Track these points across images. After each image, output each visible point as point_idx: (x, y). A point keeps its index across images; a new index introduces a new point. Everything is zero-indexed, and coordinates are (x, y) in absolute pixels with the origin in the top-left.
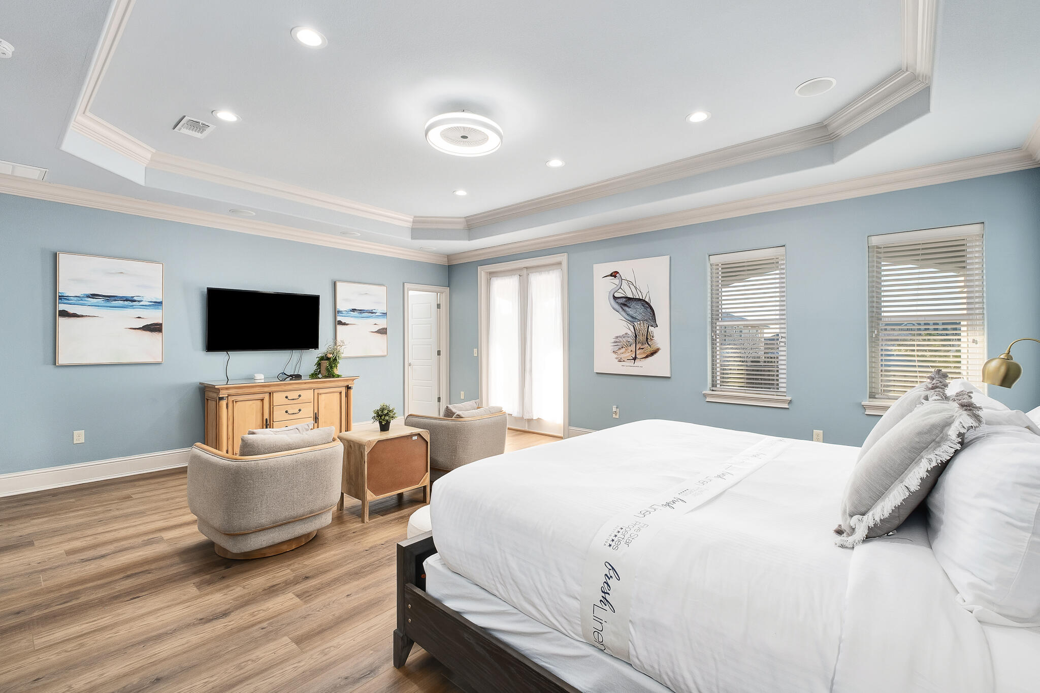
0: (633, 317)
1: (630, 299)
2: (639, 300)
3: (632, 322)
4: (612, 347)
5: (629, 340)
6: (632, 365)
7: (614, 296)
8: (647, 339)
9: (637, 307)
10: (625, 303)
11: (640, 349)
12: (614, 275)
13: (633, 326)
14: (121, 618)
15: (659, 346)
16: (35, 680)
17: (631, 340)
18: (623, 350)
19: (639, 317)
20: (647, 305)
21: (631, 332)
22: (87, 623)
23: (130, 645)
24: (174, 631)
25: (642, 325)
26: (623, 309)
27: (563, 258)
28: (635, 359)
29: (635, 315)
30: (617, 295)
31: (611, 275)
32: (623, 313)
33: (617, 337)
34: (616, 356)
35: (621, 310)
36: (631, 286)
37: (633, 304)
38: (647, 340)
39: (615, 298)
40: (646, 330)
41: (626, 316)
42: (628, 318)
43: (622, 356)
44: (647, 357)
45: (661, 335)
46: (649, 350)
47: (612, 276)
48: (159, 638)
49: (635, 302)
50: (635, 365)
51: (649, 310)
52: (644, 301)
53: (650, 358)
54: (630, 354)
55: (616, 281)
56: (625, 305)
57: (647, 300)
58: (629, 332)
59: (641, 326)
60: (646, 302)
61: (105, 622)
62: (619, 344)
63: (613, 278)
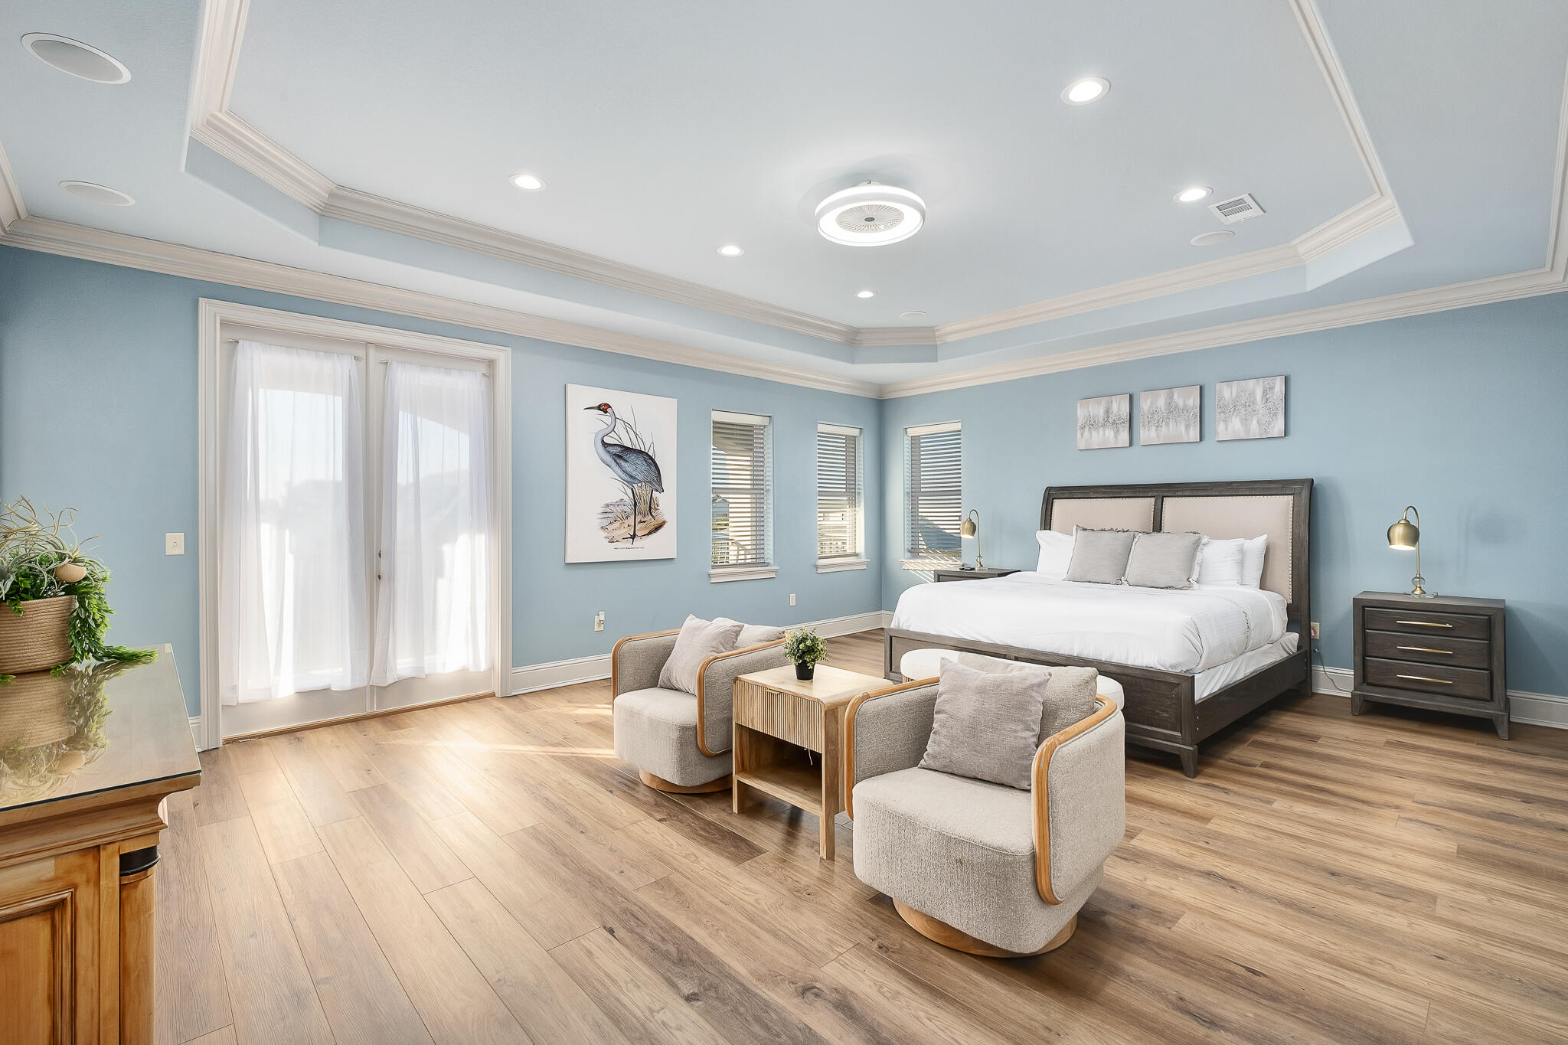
0: (631, 477)
1: (627, 449)
2: (640, 452)
3: (631, 483)
4: (599, 520)
5: (626, 509)
6: (630, 545)
7: (603, 441)
8: (650, 508)
9: (637, 461)
10: (621, 454)
11: (640, 522)
12: (604, 408)
13: (632, 489)
14: (1298, 958)
15: (665, 518)
16: (1442, 958)
17: (629, 509)
18: (617, 524)
19: (640, 477)
20: (651, 461)
21: (628, 498)
22: (1343, 986)
23: (1323, 920)
24: (1269, 898)
25: (644, 488)
26: (617, 463)
27: (503, 356)
28: (633, 537)
29: (634, 473)
30: (607, 440)
31: (599, 408)
32: (617, 468)
33: (607, 505)
34: (605, 534)
35: (613, 464)
36: (629, 430)
37: (632, 457)
38: (650, 510)
39: (605, 444)
40: (650, 495)
41: (621, 474)
42: (623, 476)
43: (615, 533)
44: (650, 533)
45: (667, 503)
46: (653, 523)
47: (601, 410)
48: (1291, 904)
49: (635, 455)
50: (632, 546)
51: (653, 468)
52: (647, 454)
53: (654, 535)
54: (626, 530)
55: (607, 419)
56: (620, 457)
57: (651, 453)
58: (626, 498)
59: (643, 491)
60: (649, 456)
61: (1321, 968)
62: (611, 516)
63: (603, 413)
